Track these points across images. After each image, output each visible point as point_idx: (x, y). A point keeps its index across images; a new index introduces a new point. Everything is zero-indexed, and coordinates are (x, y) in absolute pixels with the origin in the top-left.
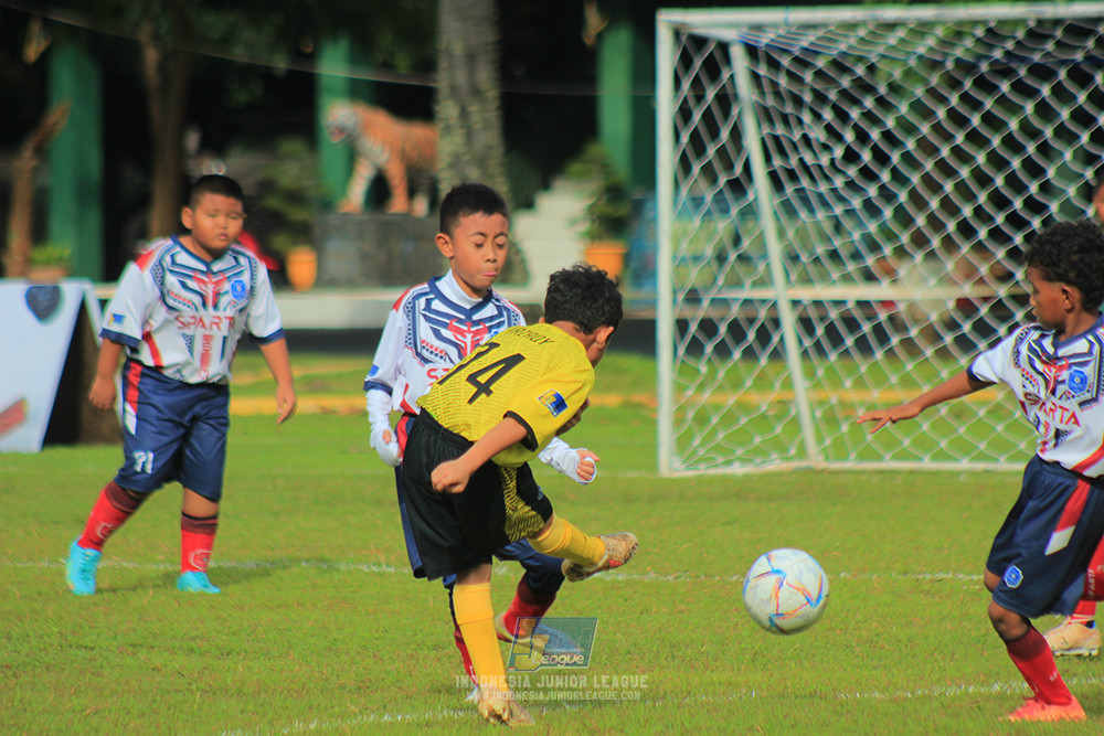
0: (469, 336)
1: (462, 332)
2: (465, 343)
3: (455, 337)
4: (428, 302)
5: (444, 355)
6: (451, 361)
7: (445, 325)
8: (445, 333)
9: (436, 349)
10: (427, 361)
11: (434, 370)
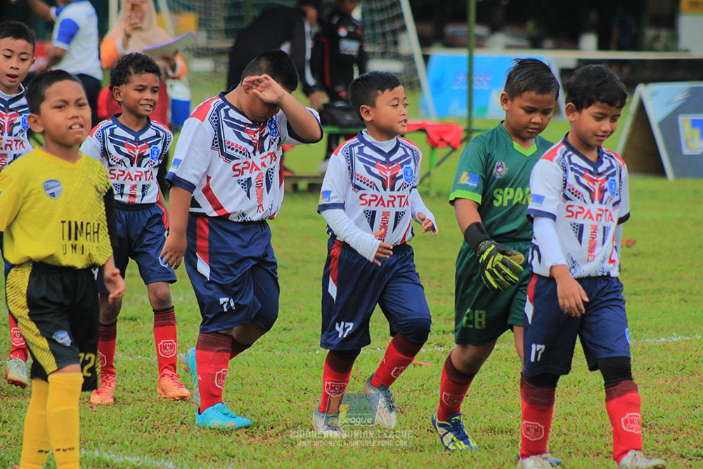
0: (389, 173)
1: (384, 170)
2: (387, 178)
3: (380, 173)
4: (361, 149)
5: (373, 185)
6: (377, 189)
7: (373, 165)
8: (374, 170)
9: (368, 181)
10: (359, 188)
11: (365, 195)
